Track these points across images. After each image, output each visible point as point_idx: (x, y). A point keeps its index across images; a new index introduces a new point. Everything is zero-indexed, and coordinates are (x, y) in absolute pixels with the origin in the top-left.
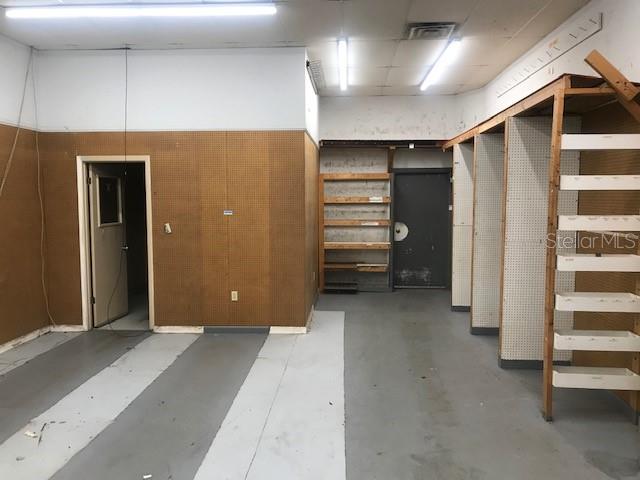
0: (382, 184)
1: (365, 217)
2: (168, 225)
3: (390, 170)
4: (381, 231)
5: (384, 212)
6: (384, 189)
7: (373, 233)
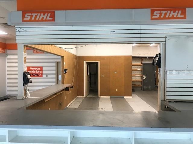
0: (140, 66)
1: (136, 74)
2: (103, 75)
3: (142, 63)
4: (140, 77)
5: (140, 73)
6: (140, 67)
7: (137, 78)
